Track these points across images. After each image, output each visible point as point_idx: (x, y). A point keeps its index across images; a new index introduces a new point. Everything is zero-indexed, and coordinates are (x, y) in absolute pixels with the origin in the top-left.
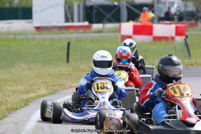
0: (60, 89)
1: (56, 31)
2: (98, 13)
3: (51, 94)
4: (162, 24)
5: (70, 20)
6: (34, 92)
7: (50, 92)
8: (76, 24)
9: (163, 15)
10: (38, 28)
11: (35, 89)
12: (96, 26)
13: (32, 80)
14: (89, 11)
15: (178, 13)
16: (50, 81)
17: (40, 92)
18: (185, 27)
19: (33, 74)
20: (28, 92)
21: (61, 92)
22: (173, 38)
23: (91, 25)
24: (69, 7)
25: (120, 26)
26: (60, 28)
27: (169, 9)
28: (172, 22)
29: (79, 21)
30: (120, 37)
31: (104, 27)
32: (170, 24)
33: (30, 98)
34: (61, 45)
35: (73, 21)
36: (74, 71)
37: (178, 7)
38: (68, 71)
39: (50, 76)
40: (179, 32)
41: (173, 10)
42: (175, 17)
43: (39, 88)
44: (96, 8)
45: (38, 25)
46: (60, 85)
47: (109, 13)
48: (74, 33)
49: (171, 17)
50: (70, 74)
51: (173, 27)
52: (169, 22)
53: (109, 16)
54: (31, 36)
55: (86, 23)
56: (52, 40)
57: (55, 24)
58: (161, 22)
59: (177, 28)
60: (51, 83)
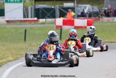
0: (20, 57)
1: (18, 23)
2: (43, 12)
3: (15, 60)
4: (79, 19)
5: (26, 17)
6: (5, 59)
7: (14, 59)
8: (30, 19)
9: (80, 14)
10: (8, 21)
11: (6, 57)
12: (41, 20)
13: (4, 52)
14: (37, 11)
15: (88, 13)
16: (15, 52)
17: (9, 59)
18: (92, 21)
19: (5, 48)
20: (2, 59)
21: (21, 58)
22: (85, 27)
23: (38, 19)
24: (25, 9)
25: (55, 20)
26: (21, 21)
27: (84, 10)
28: (85, 18)
29: (31, 17)
30: (55, 27)
31: (46, 20)
32: (84, 19)
33: (3, 62)
34: (21, 31)
35: (28, 17)
36: (29, 46)
37: (88, 9)
38: (25, 46)
39: (15, 49)
40: (89, 24)
41: (86, 11)
42: (87, 15)
43: (8, 57)
44: (41, 10)
45: (8, 19)
46: (20, 54)
47: (49, 13)
48: (28, 24)
49: (85, 15)
50: (26, 48)
51: (86, 20)
52: (83, 18)
53: (49, 14)
54: (4, 26)
55: (36, 19)
56: (16, 28)
57: (17, 19)
58: (79, 18)
59: (88, 21)
60: (15, 53)
